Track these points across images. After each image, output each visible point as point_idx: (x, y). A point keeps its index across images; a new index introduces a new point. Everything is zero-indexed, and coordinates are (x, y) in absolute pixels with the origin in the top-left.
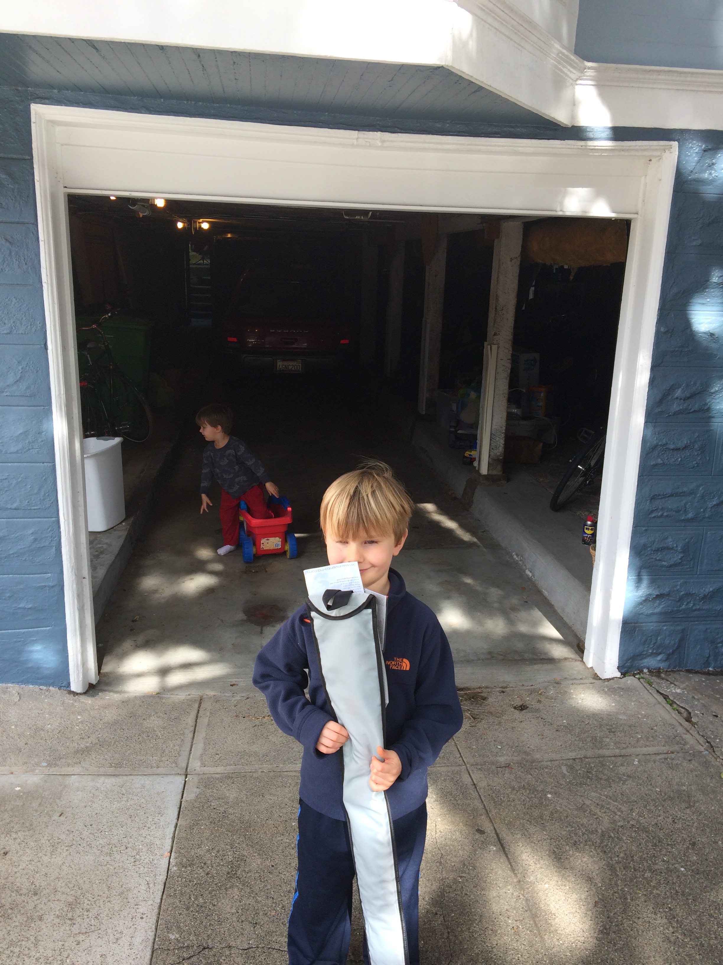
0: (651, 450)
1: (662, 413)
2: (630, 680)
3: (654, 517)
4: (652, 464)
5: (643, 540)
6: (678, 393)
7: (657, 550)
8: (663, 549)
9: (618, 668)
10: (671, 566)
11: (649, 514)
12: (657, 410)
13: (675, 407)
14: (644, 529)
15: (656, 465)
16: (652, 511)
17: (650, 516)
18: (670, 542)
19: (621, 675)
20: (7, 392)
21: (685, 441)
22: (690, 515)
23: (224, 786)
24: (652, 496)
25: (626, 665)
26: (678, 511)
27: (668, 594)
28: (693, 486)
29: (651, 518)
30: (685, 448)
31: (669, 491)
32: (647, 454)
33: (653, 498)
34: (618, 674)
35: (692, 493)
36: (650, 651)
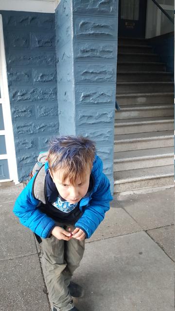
0: (14, 112)
1: (15, 100)
3: (20, 134)
4: (15, 117)
5: (18, 141)
6: (19, 94)
7: (23, 144)
8: (25, 143)
9: (19, 181)
10: (29, 148)
11: (18, 133)
12: (13, 99)
13: (19, 98)
14: (17, 137)
15: (17, 117)
18: (27, 141)
21: (24, 109)
22: (32, 132)
24: (17, 127)
25: (21, 180)
26: (27, 131)
27: (30, 157)
28: (31, 123)
30: (25, 111)
31: (23, 125)
34: (19, 183)
35: (31, 125)
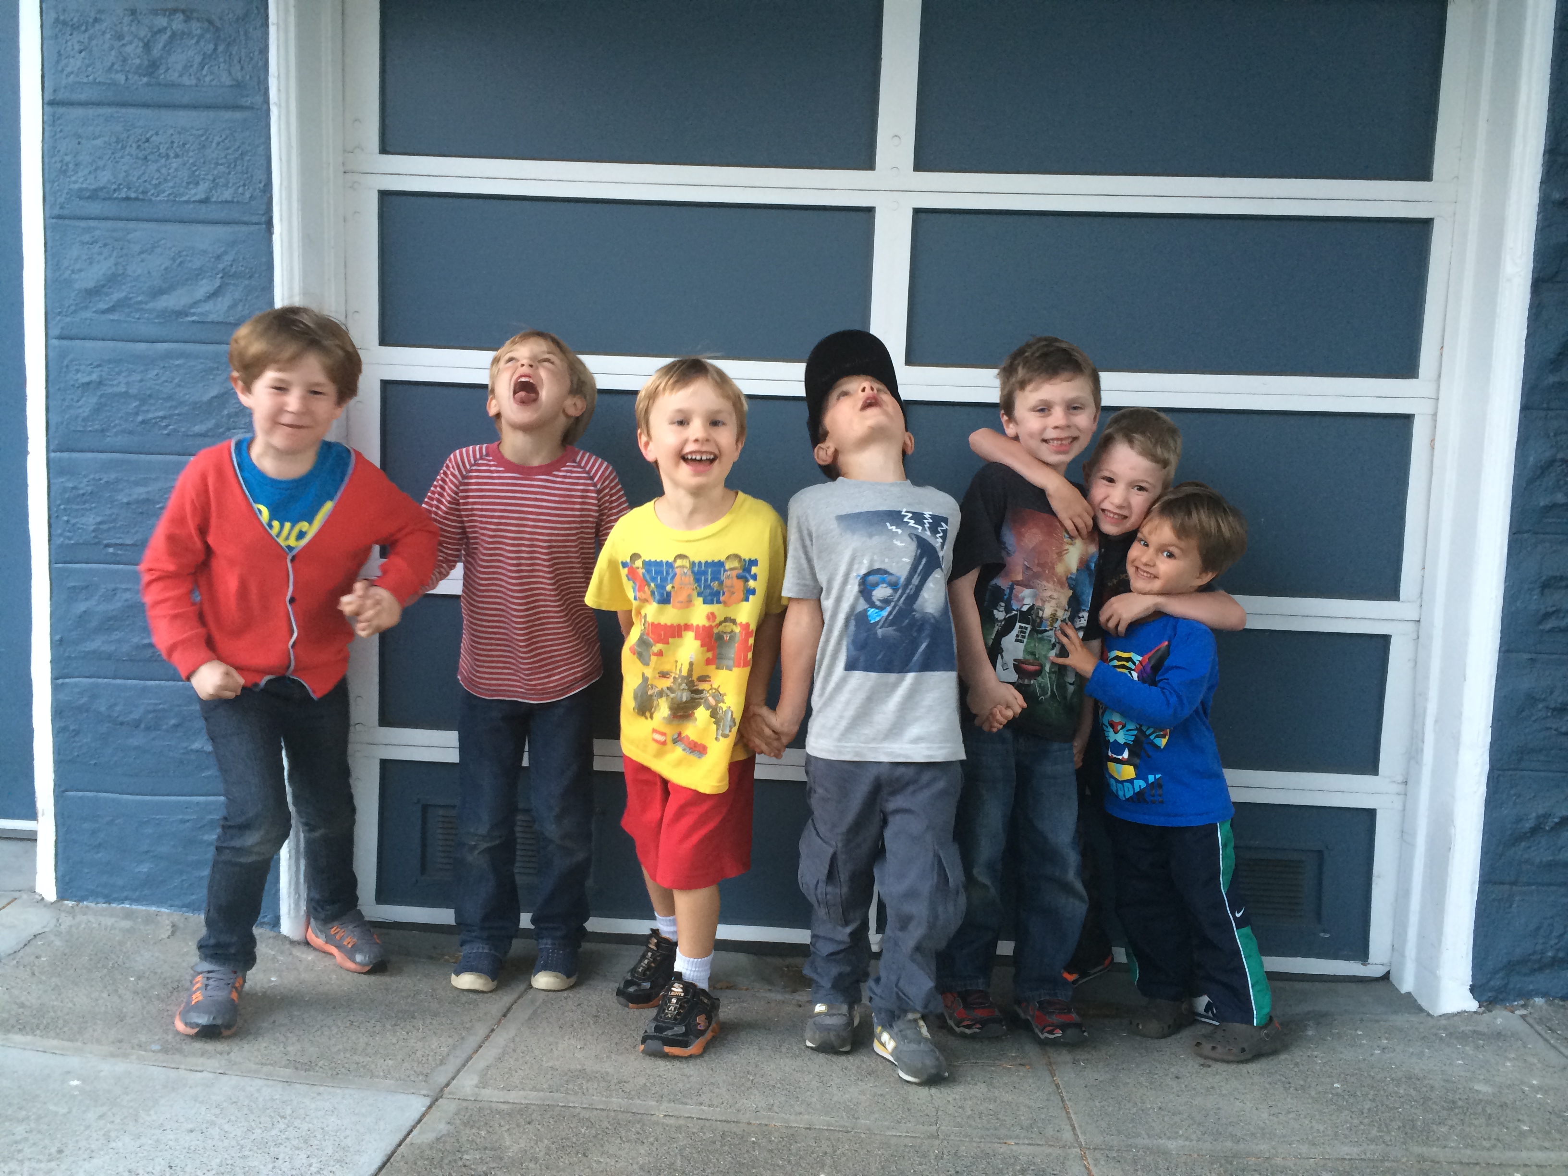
0: (1539, 472)
2: (1501, 1018)
3: (1552, 630)
4: (1542, 504)
5: (1527, 684)
9: (1472, 989)
11: (1540, 622)
12: (1552, 379)
14: (1526, 656)
15: (1554, 506)
16: (1547, 616)
17: (1541, 627)
19: (1480, 1006)
20: (193, 314)
23: (507, 1127)
24: (1544, 578)
25: (1492, 983)
29: (1542, 631)
32: (1531, 481)
33: (1547, 585)
34: (1472, 1005)
36: (1550, 954)
